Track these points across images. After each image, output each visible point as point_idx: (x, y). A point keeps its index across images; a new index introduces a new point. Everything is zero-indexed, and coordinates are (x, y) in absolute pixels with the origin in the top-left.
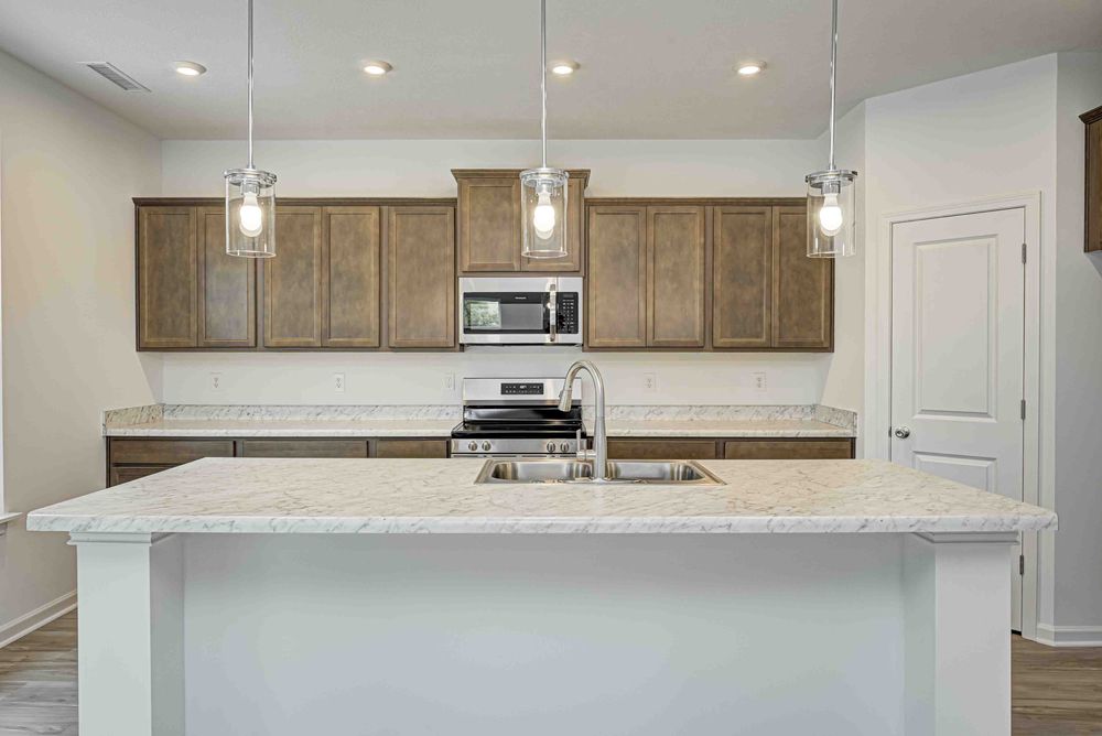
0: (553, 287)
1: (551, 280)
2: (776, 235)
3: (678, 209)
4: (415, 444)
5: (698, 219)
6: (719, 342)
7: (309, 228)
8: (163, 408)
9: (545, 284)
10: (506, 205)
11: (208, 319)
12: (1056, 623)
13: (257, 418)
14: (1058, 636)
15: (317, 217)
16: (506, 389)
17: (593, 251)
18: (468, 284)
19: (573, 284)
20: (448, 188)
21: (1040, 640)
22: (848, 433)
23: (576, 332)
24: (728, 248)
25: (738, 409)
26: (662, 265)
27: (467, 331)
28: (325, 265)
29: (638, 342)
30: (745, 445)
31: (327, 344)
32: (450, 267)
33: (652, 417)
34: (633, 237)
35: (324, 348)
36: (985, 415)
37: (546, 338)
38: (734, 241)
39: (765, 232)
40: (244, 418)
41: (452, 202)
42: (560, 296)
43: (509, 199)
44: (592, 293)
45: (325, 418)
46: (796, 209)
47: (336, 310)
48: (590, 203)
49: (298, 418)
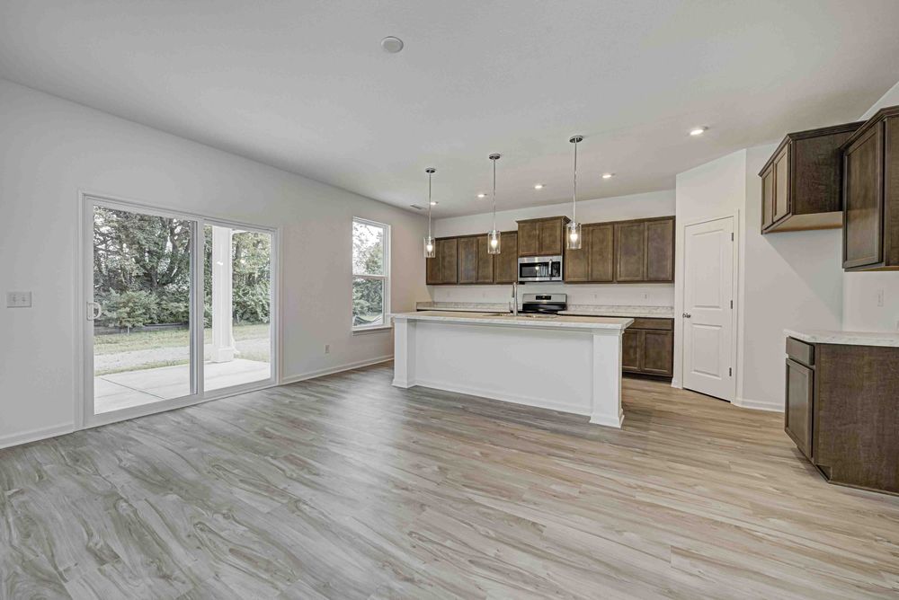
0: (551, 260)
1: (551, 258)
3: (602, 227)
7: (472, 244)
8: (434, 303)
9: (548, 259)
10: (534, 231)
12: (744, 397)
14: (743, 403)
16: (538, 298)
18: (521, 260)
19: (558, 259)
20: (515, 227)
21: (737, 405)
22: (671, 316)
23: (559, 276)
24: (623, 241)
25: (635, 307)
26: (595, 249)
27: (521, 276)
28: (477, 256)
29: (585, 279)
32: (515, 255)
33: (597, 310)
35: (477, 284)
36: (718, 307)
37: (547, 279)
38: (627, 238)
39: (641, 233)
41: (516, 232)
42: (553, 263)
44: (567, 261)
45: (479, 307)
46: (657, 222)
47: (480, 271)
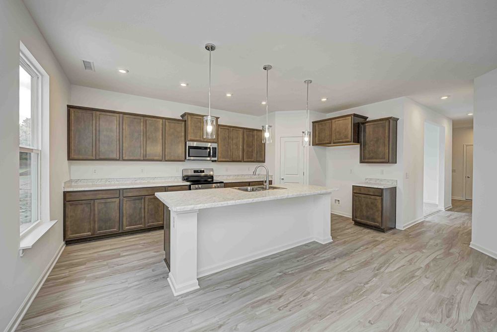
0: (211, 145)
2: (255, 137)
3: (237, 129)
4: (179, 187)
5: (241, 132)
6: (245, 160)
9: (209, 145)
10: (199, 123)
11: (100, 150)
13: (113, 183)
15: (142, 120)
16: (195, 172)
17: (219, 137)
18: (189, 144)
19: (215, 145)
22: (271, 179)
23: (216, 157)
25: (245, 175)
26: (234, 142)
27: (189, 156)
28: (145, 135)
30: (254, 183)
31: (145, 159)
32: (183, 138)
33: (228, 178)
34: (228, 135)
37: (208, 159)
38: (248, 138)
39: (253, 136)
40: (107, 183)
41: (184, 121)
42: (213, 148)
43: (201, 122)
44: (219, 148)
45: (138, 182)
46: (260, 132)
47: (148, 149)
48: (219, 125)
49: (128, 182)
